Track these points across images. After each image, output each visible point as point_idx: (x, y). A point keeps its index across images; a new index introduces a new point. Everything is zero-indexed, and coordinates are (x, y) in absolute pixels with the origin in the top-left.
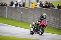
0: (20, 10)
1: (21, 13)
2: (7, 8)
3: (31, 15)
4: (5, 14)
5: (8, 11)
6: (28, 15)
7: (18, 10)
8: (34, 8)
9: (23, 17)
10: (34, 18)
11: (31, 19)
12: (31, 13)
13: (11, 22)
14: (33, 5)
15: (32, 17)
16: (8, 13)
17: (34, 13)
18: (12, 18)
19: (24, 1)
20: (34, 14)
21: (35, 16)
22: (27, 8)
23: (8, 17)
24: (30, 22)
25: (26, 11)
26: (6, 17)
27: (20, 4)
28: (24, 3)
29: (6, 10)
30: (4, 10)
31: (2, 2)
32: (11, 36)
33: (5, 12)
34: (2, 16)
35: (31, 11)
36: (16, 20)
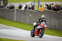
0: (30, 13)
1: (30, 16)
2: (15, 11)
4: (14, 17)
5: (17, 13)
6: (37, 18)
8: (43, 11)
9: (32, 20)
12: (40, 16)
13: (20, 25)
16: (16, 16)
18: (21, 21)
22: (36, 11)
23: (17, 20)
26: (15, 20)
29: (14, 12)
30: (13, 13)
31: (11, 5)
33: (14, 15)
34: (11, 19)
35: (40, 14)
36: (25, 23)
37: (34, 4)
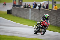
0: (44, 12)
2: (30, 10)
3: (54, 16)
4: (29, 15)
6: (51, 17)
7: (41, 11)
8: (57, 10)
10: (57, 20)
11: (54, 21)
12: (54, 15)
14: (56, 7)
15: (55, 19)
16: (31, 15)
17: (57, 14)
18: (36, 20)
19: (47, 3)
20: (57, 16)
21: (58, 17)
22: (50, 10)
23: (31, 19)
24: (53, 23)
25: (49, 13)
26: (30, 19)
27: (43, 6)
28: (47, 5)
29: (29, 11)
30: (28, 12)
31: (26, 4)
32: (34, 38)
34: (26, 17)
35: (54, 13)
37: (49, 3)
